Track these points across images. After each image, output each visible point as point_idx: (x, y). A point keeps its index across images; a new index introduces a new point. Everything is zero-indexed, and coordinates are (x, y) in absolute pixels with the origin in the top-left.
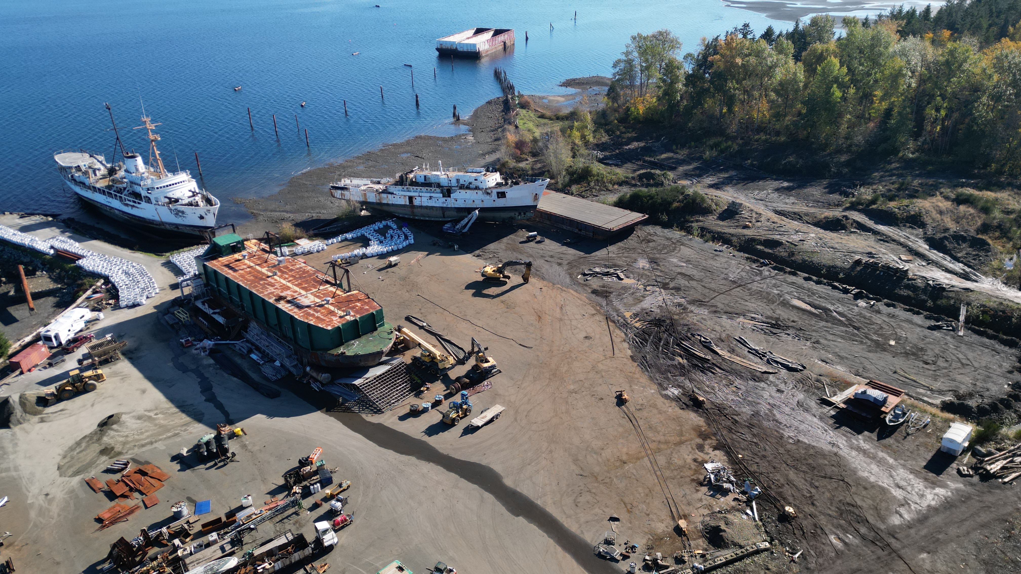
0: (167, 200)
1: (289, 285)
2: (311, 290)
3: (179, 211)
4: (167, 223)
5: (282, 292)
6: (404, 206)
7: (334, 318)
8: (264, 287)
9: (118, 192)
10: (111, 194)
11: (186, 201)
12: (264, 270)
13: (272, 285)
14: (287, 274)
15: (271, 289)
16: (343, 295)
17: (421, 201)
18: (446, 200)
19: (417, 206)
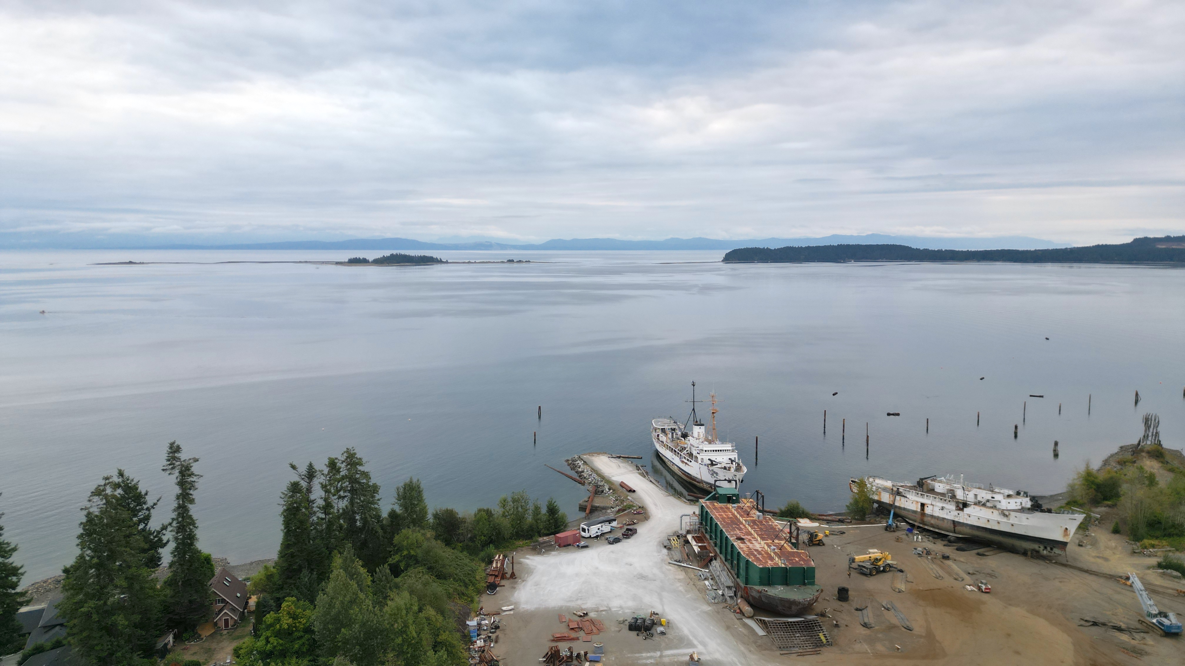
0: (710, 462)
1: (753, 532)
2: (767, 540)
3: (714, 472)
4: (705, 482)
5: (744, 535)
6: (915, 512)
7: (770, 562)
8: (734, 530)
9: (680, 451)
10: (676, 451)
11: (723, 465)
12: (741, 519)
13: (740, 529)
14: (757, 525)
15: (738, 532)
16: (790, 550)
17: (933, 510)
18: (958, 514)
19: (927, 514)
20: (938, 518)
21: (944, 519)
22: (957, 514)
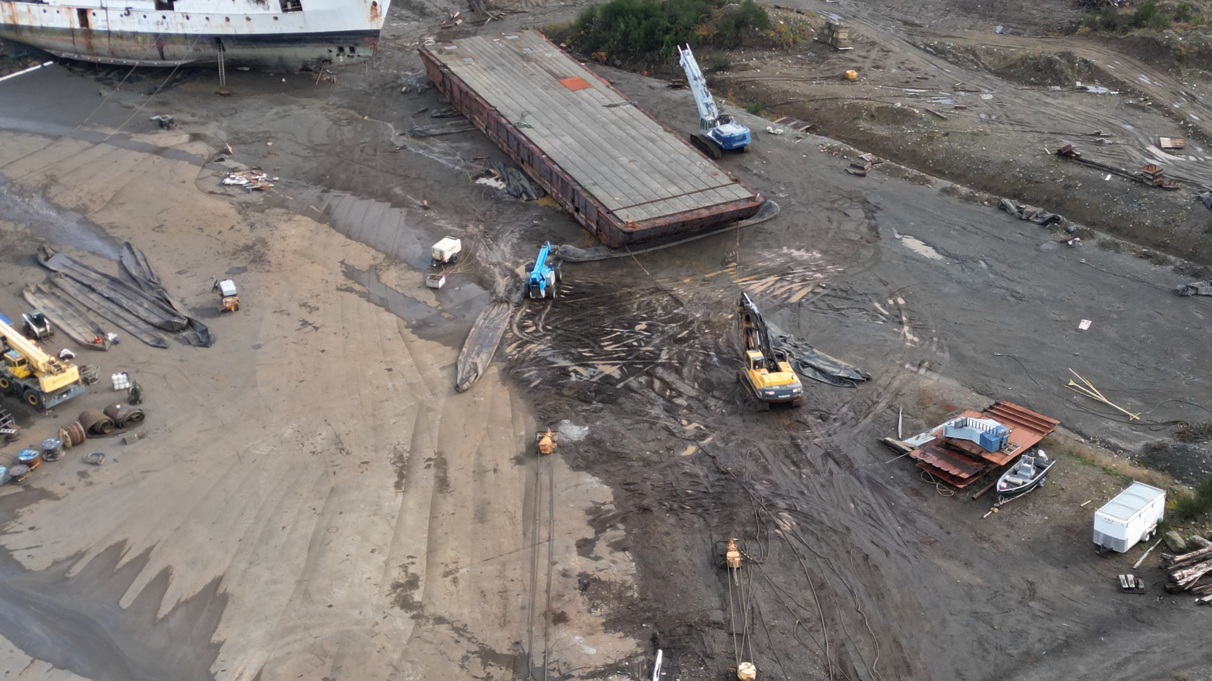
6: (71, 32)
17: (107, 21)
18: (164, 17)
19: (98, 31)
20: (121, 35)
21: (135, 35)
22: (160, 19)
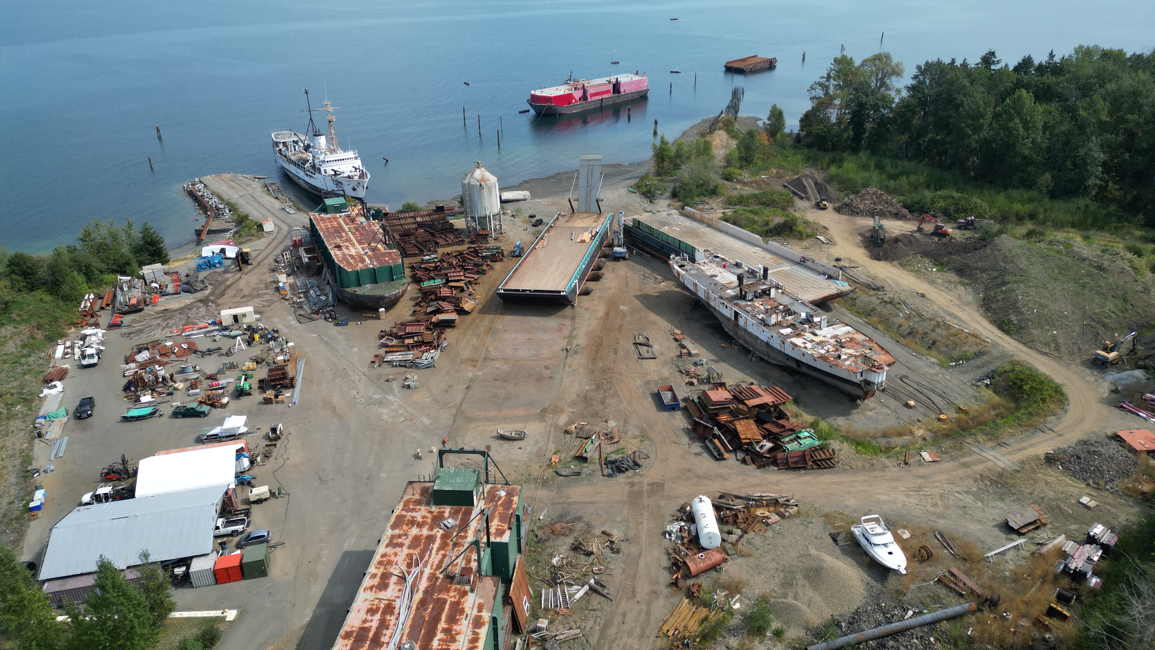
0: (333, 173)
1: (352, 238)
2: (364, 244)
3: (340, 182)
5: (343, 243)
7: (360, 265)
8: (334, 238)
9: (303, 164)
10: (299, 165)
11: (346, 175)
12: (346, 228)
13: (341, 237)
14: (359, 231)
15: (338, 240)
16: (383, 251)
